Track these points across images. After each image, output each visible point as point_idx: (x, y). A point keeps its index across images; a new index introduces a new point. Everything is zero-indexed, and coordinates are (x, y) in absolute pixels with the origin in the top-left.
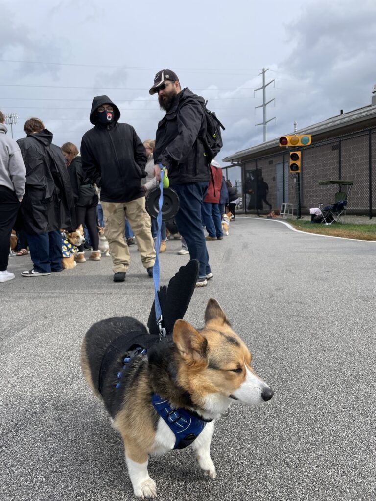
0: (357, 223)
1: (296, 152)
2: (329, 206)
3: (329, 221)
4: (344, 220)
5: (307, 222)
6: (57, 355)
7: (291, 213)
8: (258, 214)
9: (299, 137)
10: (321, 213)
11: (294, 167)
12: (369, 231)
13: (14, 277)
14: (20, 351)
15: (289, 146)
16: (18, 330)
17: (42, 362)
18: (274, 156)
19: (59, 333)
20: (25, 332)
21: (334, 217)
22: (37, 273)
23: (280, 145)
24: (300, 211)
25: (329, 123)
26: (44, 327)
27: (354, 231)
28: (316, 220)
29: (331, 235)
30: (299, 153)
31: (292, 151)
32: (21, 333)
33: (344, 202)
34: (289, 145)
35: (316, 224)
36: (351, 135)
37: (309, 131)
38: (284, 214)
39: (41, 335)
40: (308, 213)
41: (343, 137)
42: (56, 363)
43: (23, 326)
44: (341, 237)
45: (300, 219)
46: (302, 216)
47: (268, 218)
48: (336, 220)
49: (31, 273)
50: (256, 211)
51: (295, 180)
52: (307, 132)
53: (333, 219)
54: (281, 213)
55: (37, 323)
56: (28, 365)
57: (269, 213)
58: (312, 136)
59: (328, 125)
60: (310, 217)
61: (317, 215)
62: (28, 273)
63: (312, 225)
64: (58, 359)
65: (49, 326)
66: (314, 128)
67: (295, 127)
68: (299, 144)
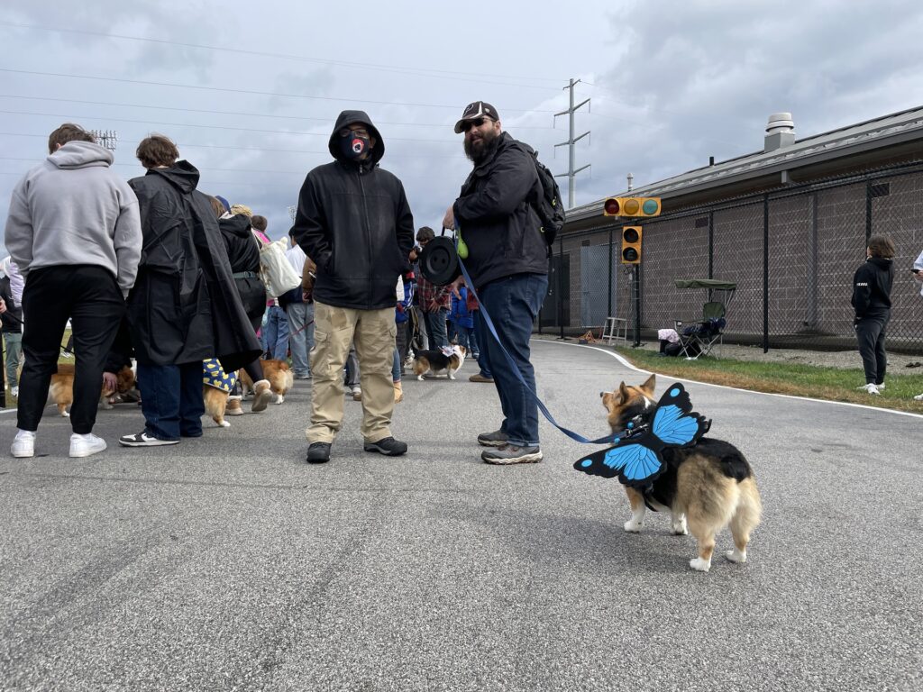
0: (743, 359)
1: (635, 228)
2: (694, 327)
3: (693, 354)
4: (719, 352)
5: (653, 354)
6: (205, 627)
7: (622, 336)
8: (563, 335)
9: (641, 201)
10: (678, 339)
11: (630, 254)
12: (767, 375)
13: (105, 447)
14: (124, 617)
15: (621, 217)
16: (118, 566)
17: (175, 645)
18: (594, 232)
19: (205, 575)
20: (132, 570)
21: (701, 347)
22: (153, 439)
23: (606, 214)
24: (639, 333)
25: (691, 180)
26: (173, 562)
27: (741, 375)
28: (669, 350)
29: (702, 380)
30: (638, 229)
31: (626, 224)
32: (123, 575)
33: (720, 320)
34: (622, 213)
35: (670, 358)
36: (732, 201)
37: (655, 192)
38: (611, 337)
39: (168, 580)
40: (654, 338)
41: (717, 204)
42: (205, 648)
43: (127, 558)
44: (722, 385)
45: (640, 348)
46: (642, 342)
47: (581, 343)
48: (705, 352)
49: (139, 439)
50: (558, 329)
51: (631, 276)
52: (652, 193)
53: (699, 351)
54: (604, 336)
55: (157, 551)
56: (144, 651)
57: (583, 334)
58: (662, 201)
59: (690, 183)
60: (659, 344)
61: (671, 341)
62: (134, 439)
63: (662, 359)
64: (207, 638)
65: (184, 558)
66: (665, 186)
67: (630, 183)
68: (640, 214)
